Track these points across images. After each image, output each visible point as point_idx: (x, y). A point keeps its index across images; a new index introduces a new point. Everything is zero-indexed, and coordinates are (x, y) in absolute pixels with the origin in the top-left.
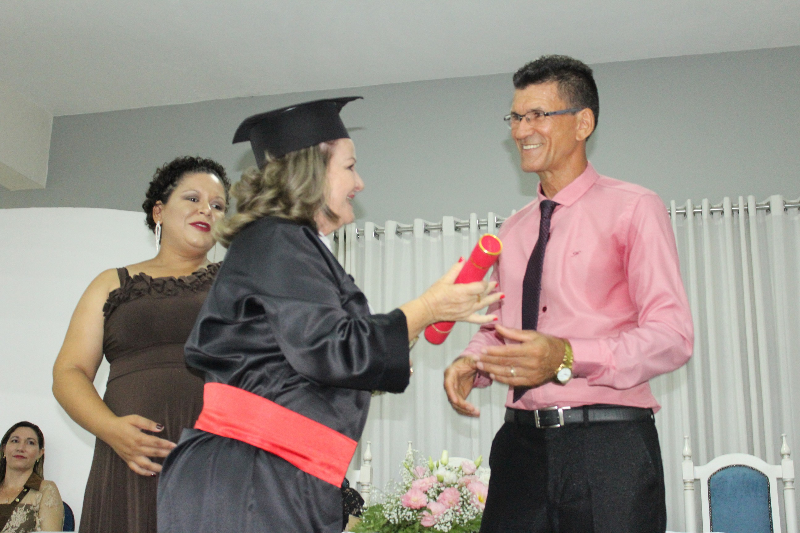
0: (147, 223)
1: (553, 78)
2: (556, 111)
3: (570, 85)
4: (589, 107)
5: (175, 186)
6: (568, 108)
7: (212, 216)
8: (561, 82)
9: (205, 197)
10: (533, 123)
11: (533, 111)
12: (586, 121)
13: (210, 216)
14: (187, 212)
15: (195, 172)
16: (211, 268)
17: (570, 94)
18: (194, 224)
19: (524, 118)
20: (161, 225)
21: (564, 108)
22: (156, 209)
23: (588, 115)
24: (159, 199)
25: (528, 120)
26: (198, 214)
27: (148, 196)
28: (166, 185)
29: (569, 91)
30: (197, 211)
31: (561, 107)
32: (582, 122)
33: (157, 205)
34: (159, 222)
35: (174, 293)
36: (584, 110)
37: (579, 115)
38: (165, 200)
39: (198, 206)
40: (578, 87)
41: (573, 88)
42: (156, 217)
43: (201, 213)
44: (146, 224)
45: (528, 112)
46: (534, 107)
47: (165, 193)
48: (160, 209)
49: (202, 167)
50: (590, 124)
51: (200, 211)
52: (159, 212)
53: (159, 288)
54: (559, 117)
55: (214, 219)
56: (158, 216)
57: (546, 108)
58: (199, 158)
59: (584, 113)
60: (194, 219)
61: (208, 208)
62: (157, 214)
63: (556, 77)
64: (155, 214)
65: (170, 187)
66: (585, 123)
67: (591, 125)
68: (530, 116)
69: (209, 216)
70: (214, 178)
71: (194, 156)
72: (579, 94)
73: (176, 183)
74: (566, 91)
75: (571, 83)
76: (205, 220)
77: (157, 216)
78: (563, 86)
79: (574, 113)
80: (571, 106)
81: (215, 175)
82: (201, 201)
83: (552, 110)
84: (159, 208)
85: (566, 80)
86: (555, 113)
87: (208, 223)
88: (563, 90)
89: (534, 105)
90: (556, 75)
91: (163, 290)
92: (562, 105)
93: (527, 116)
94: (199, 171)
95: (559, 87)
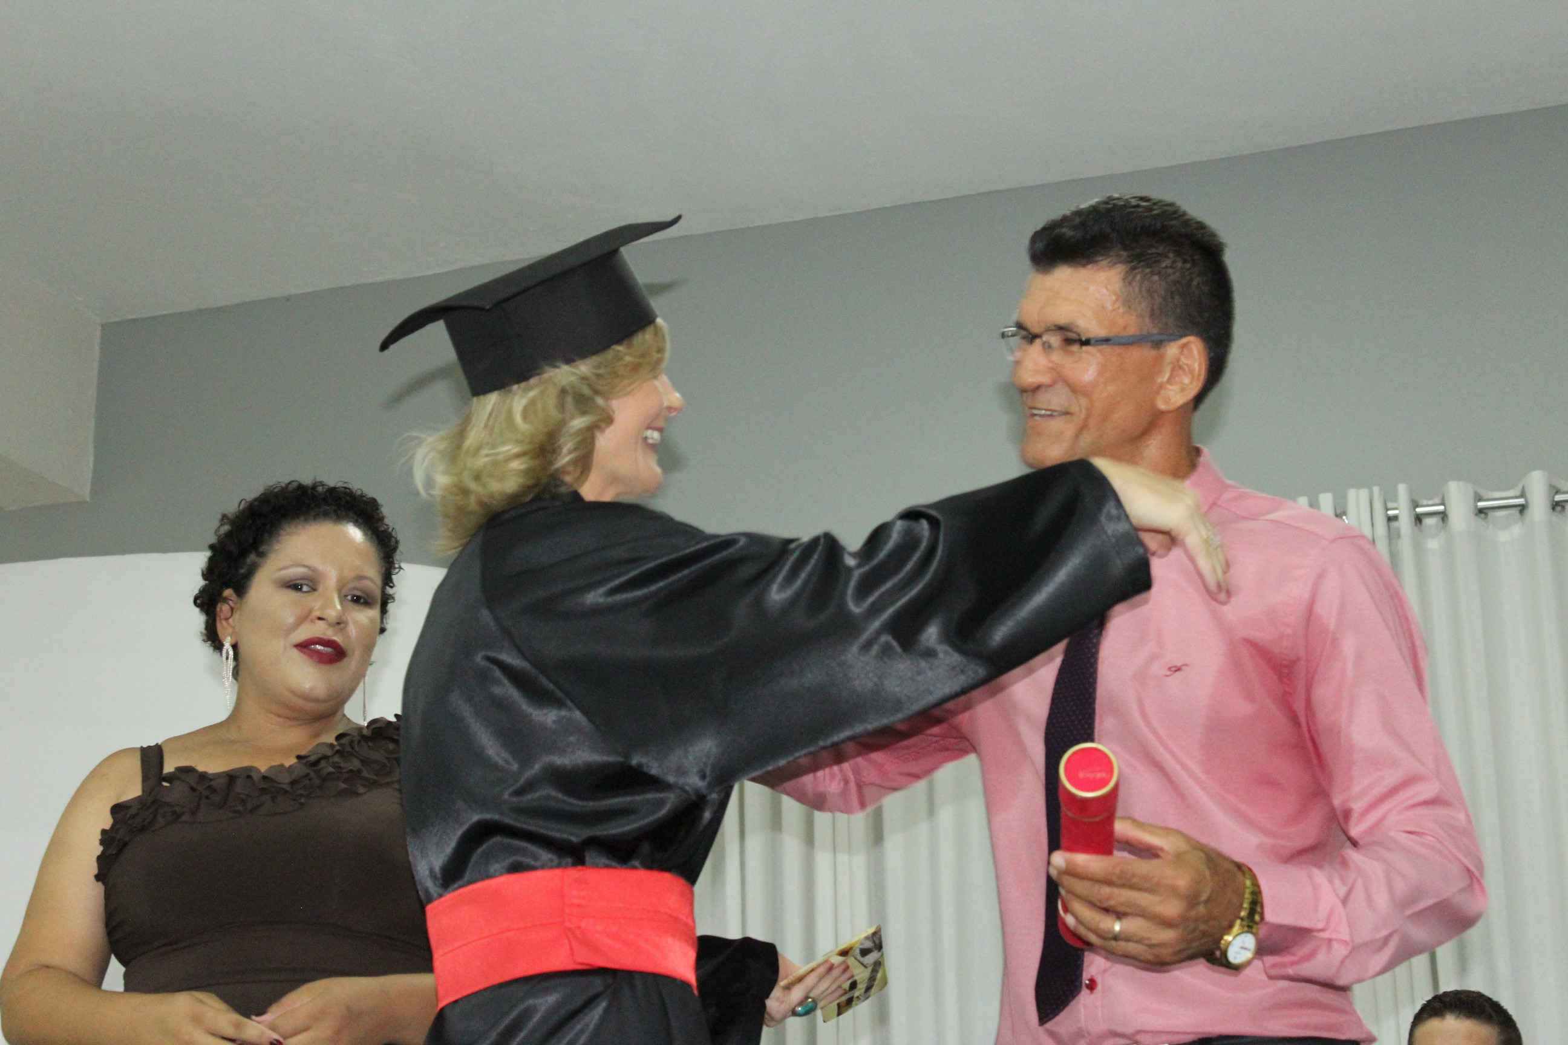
0: (205, 638)
1: (1118, 256)
2: (1110, 335)
3: (1156, 278)
4: (1198, 334)
5: (262, 555)
6: (1145, 332)
7: (346, 623)
8: (1133, 269)
9: (331, 578)
10: (1057, 357)
11: (1060, 328)
12: (1189, 367)
13: (342, 626)
14: (289, 618)
15: (306, 520)
16: (344, 741)
17: (1152, 298)
18: (304, 646)
19: (1038, 341)
20: (235, 647)
21: (1132, 330)
22: (223, 609)
23: (1195, 352)
24: (228, 587)
25: (1047, 347)
26: (312, 621)
27: (205, 576)
28: (244, 553)
29: (1151, 292)
30: (310, 612)
31: (1125, 328)
32: (1177, 367)
33: (225, 600)
34: (229, 638)
35: (249, 806)
36: (1184, 340)
37: (1172, 350)
38: (241, 589)
39: (313, 602)
40: (1175, 283)
41: (1163, 283)
42: (223, 626)
43: (320, 619)
44: (204, 641)
45: (1048, 330)
46: (1062, 320)
47: (242, 571)
48: (232, 609)
49: (324, 508)
50: (1196, 373)
51: (318, 614)
52: (230, 614)
53: (216, 798)
54: (1118, 350)
55: (352, 630)
56: (228, 624)
57: (1090, 327)
58: (322, 484)
59: (1184, 346)
60: (303, 634)
61: (334, 607)
62: (227, 619)
63: (1124, 254)
64: (221, 620)
65: (252, 557)
66: (1187, 369)
67: (1199, 375)
68: (1055, 340)
69: (339, 624)
70: (355, 533)
71: (307, 480)
72: (1177, 300)
73: (263, 548)
74: (1144, 293)
75: (1159, 273)
76: (331, 634)
77: (224, 623)
78: (1138, 277)
79: (1158, 344)
80: (1150, 327)
81: (356, 523)
82: (321, 589)
83: (1102, 333)
84: (229, 605)
85: (1148, 266)
86: (1106, 341)
87: (338, 639)
88: (1137, 289)
89: (1063, 313)
90: (1125, 249)
91: (225, 800)
92: (1130, 323)
93: (1045, 338)
94: (316, 517)
95: (1127, 280)
